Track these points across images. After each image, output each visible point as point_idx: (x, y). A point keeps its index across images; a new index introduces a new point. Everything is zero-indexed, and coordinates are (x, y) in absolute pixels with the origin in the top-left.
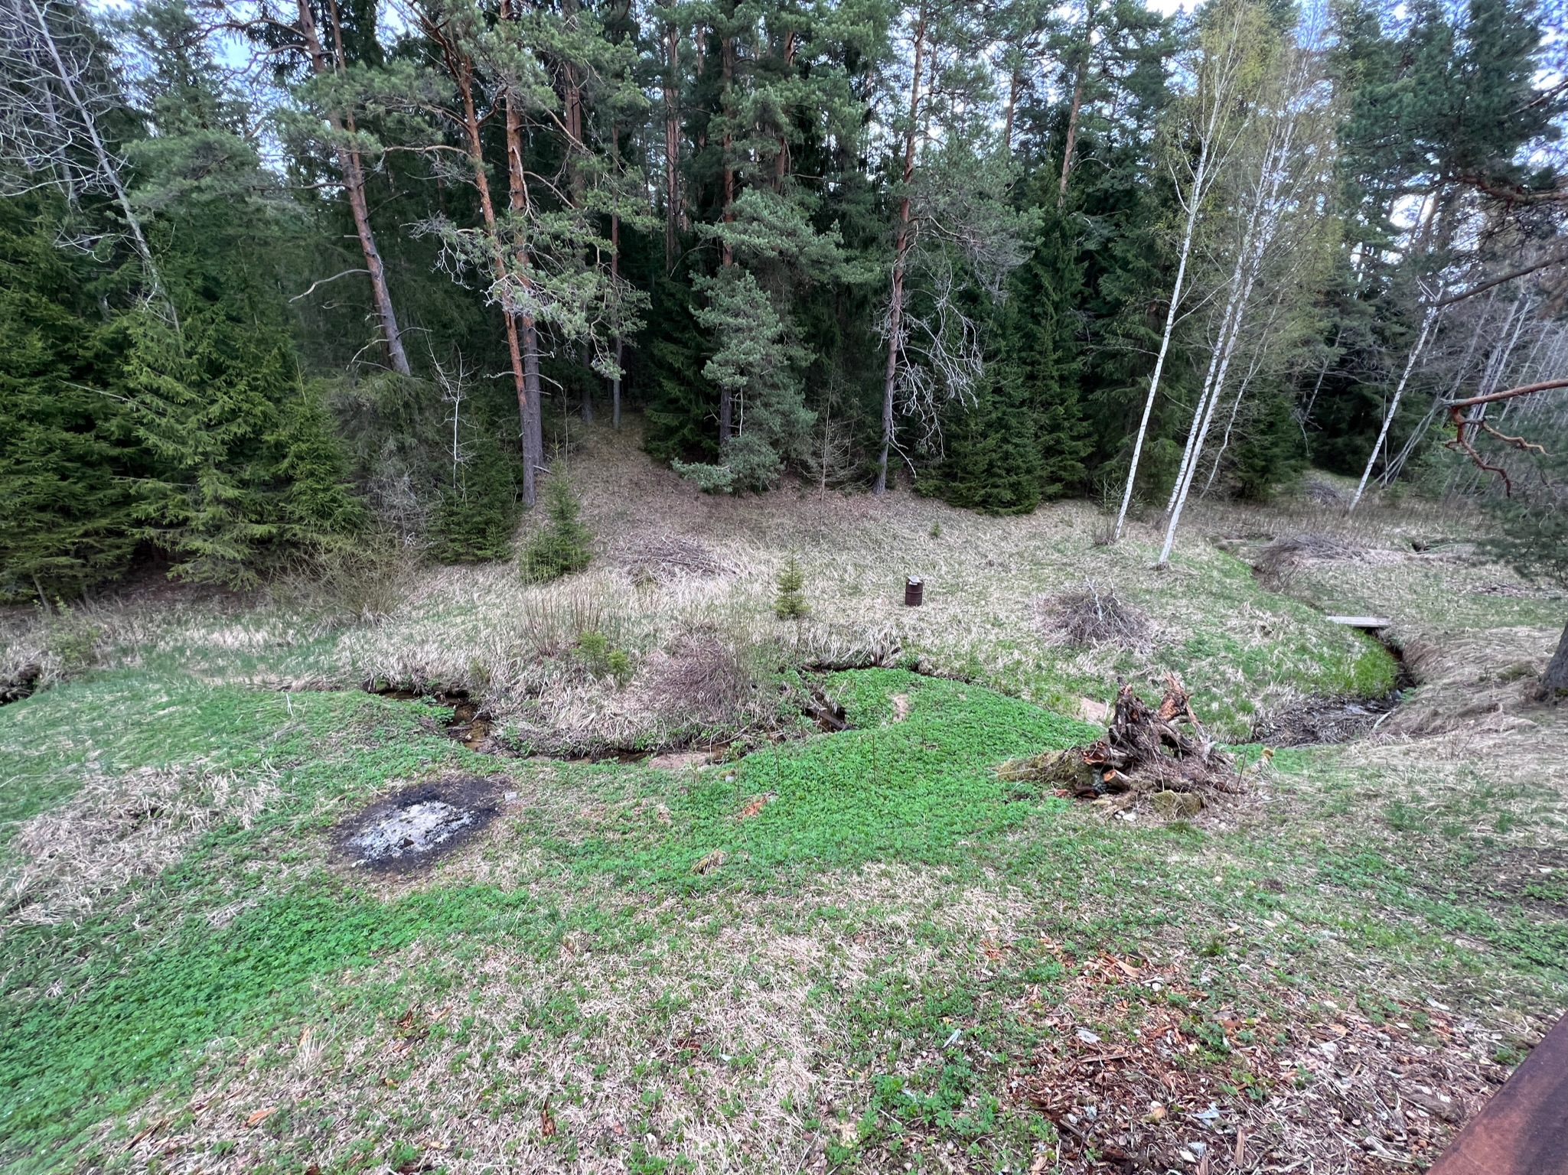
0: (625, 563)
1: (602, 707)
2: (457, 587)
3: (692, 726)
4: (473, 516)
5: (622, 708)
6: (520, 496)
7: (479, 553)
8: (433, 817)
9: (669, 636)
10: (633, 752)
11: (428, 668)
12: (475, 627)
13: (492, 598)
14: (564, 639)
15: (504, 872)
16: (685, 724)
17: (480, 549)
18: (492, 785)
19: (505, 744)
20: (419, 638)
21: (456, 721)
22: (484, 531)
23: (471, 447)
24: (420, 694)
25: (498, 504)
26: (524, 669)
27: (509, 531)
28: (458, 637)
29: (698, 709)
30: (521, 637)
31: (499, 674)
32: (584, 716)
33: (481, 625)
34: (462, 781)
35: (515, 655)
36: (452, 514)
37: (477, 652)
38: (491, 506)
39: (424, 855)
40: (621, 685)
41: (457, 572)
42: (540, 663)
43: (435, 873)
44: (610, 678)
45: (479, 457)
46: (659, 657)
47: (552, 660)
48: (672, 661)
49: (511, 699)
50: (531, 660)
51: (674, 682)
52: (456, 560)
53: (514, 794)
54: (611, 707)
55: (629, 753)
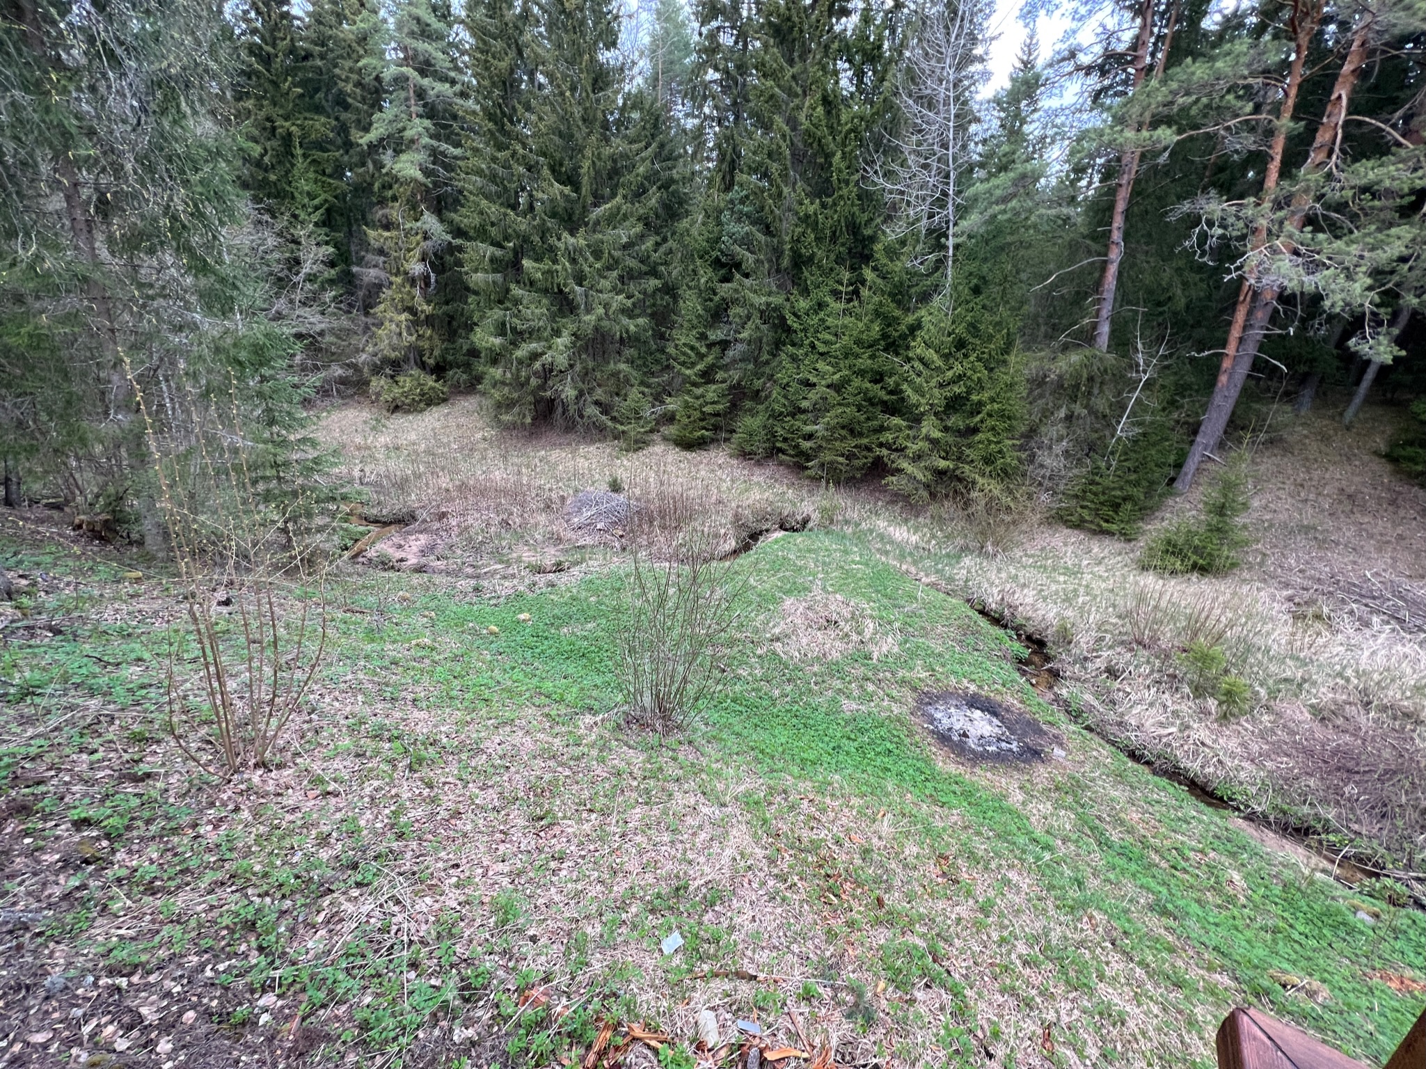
0: (1287, 585)
1: (1188, 727)
2: (1070, 549)
3: (1318, 818)
4: (1114, 489)
5: (1215, 741)
6: (1172, 480)
7: (1105, 525)
8: (990, 728)
9: (1324, 695)
10: (1211, 795)
11: (1020, 608)
12: (1075, 590)
13: (1100, 570)
14: (1167, 637)
15: (1035, 811)
16: (1306, 809)
17: (1107, 521)
18: (1046, 734)
19: (1066, 707)
20: (1022, 581)
21: (1027, 662)
22: (1118, 505)
23: (1140, 424)
24: (1005, 627)
25: (1145, 483)
26: (1110, 648)
27: (1145, 511)
28: (1057, 593)
29: (1337, 803)
30: (1120, 617)
31: (1084, 641)
32: (1161, 725)
33: (1082, 590)
34: (1021, 714)
35: (1106, 631)
37: (1069, 613)
38: (1136, 484)
39: (973, 752)
40: (1225, 716)
41: (1075, 536)
42: (1131, 650)
43: (977, 770)
44: (1212, 704)
45: (1144, 435)
46: (1298, 713)
47: (1146, 653)
48: (1317, 726)
49: (1085, 669)
50: (1122, 643)
51: (1309, 753)
52: (1079, 525)
53: (1063, 754)
54: (1200, 732)
55: (1203, 791)
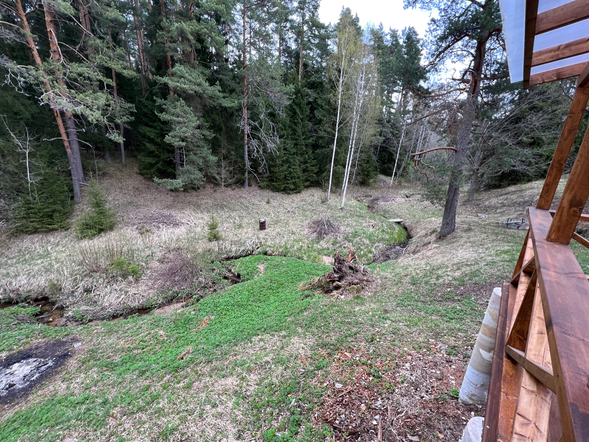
0: (134, 224)
1: (127, 292)
2: (37, 245)
3: (174, 292)
4: (44, 209)
5: (138, 290)
6: (72, 198)
7: (50, 227)
8: (28, 367)
9: (159, 255)
10: (146, 309)
11: (21, 289)
12: (50, 264)
13: (60, 248)
14: (103, 263)
15: (75, 385)
16: (171, 292)
17: (51, 225)
18: (66, 342)
19: (74, 319)
20: (13, 274)
21: (41, 313)
22: (52, 216)
23: (39, 175)
24: (17, 303)
25: (59, 202)
26: (82, 280)
27: (67, 214)
28: (39, 270)
29: (176, 285)
30: (79, 265)
31: (67, 285)
32: (118, 298)
33: (54, 262)
34: (47, 344)
35: (76, 275)
36: (30, 208)
37: (52, 276)
38: (55, 203)
39: (23, 389)
40: (137, 280)
41: (36, 238)
42: (91, 276)
43: (31, 397)
44: (130, 278)
45: (45, 179)
46: (155, 264)
47: (98, 274)
48: (162, 265)
49: (75, 296)
50: (86, 276)
51: (163, 275)
52: (35, 231)
53: (80, 344)
54: (132, 291)
55: (144, 310)
